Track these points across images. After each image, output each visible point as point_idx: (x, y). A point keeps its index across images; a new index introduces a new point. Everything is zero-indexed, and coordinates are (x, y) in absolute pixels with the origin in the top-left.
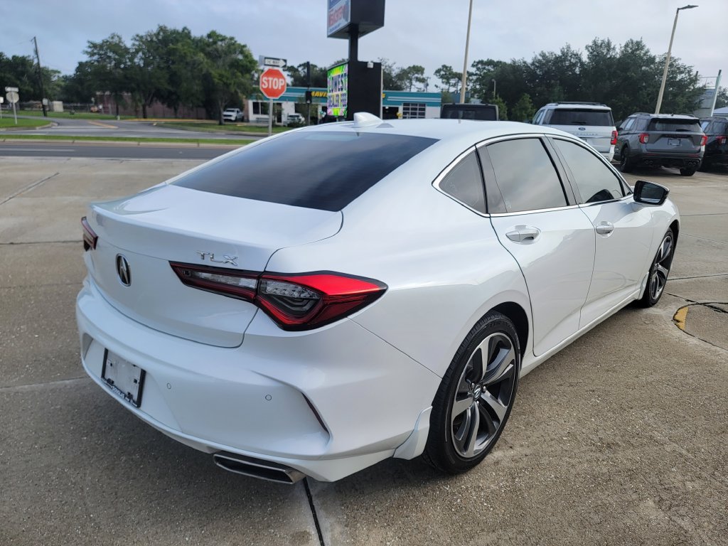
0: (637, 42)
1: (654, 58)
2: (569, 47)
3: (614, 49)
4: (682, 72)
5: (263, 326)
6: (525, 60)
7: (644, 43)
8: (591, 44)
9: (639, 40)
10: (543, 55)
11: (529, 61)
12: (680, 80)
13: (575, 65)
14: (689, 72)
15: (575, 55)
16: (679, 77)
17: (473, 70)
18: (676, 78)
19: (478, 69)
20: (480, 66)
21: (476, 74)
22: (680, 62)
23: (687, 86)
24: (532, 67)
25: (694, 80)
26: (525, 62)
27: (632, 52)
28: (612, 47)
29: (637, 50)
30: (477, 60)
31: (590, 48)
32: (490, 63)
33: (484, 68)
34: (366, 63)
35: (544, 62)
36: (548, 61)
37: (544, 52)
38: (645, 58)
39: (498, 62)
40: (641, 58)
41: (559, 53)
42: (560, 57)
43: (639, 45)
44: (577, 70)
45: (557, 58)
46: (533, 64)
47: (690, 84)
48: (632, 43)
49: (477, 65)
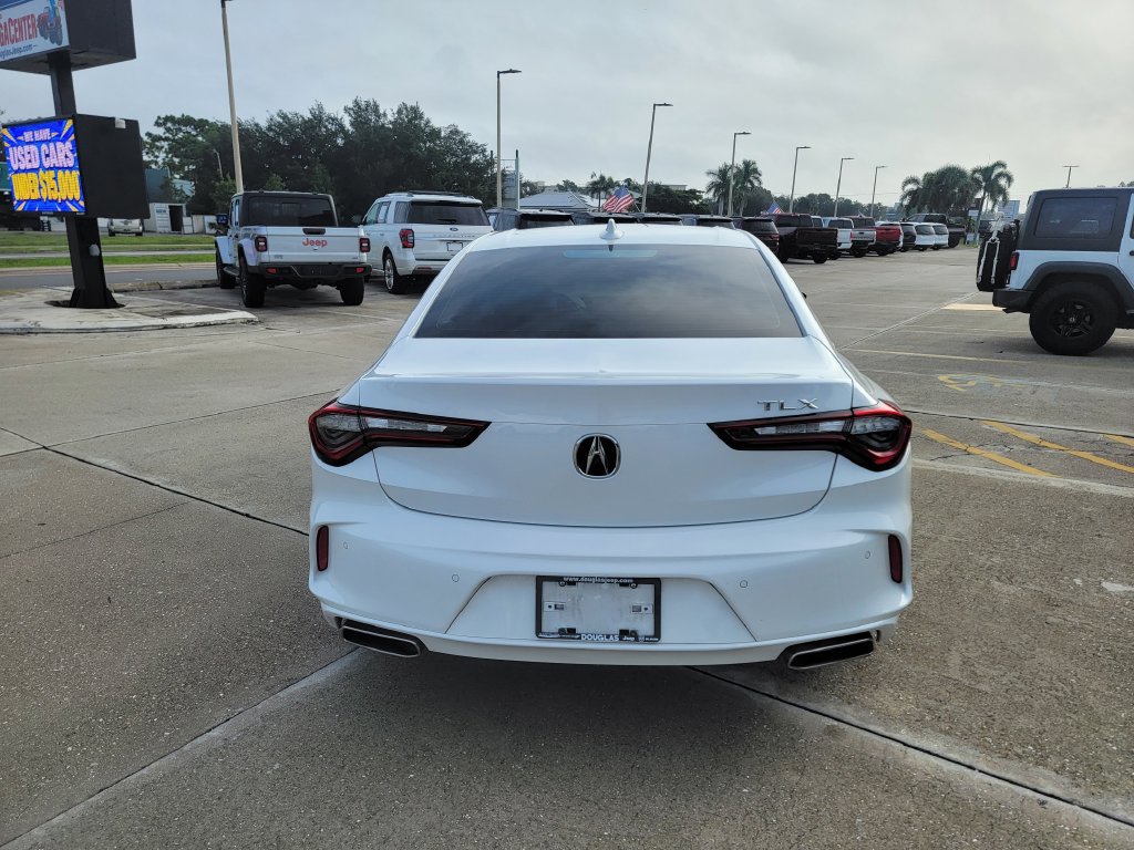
0: (412, 108)
1: (439, 131)
2: (320, 107)
3: (385, 115)
4: (476, 152)
5: (850, 474)
6: (256, 121)
7: (422, 109)
8: (351, 105)
9: (414, 104)
10: (284, 117)
11: (264, 124)
12: (474, 162)
13: (335, 134)
14: (484, 150)
15: (333, 120)
16: (474, 158)
17: (160, 131)
18: (470, 159)
19: (168, 130)
20: (169, 125)
21: (166, 139)
22: (471, 139)
23: (484, 170)
24: (271, 134)
25: (491, 163)
26: (257, 125)
27: (410, 121)
28: (381, 112)
29: (415, 118)
30: (163, 116)
31: (351, 112)
32: (187, 121)
33: (180, 130)
34: (113, 119)
35: (287, 126)
36: (293, 126)
37: (285, 111)
38: (427, 130)
39: (201, 120)
40: (423, 131)
41: (308, 115)
42: (310, 120)
43: (415, 113)
44: (340, 142)
45: (305, 122)
46: (269, 129)
47: (488, 168)
48: (406, 108)
49: (164, 124)
